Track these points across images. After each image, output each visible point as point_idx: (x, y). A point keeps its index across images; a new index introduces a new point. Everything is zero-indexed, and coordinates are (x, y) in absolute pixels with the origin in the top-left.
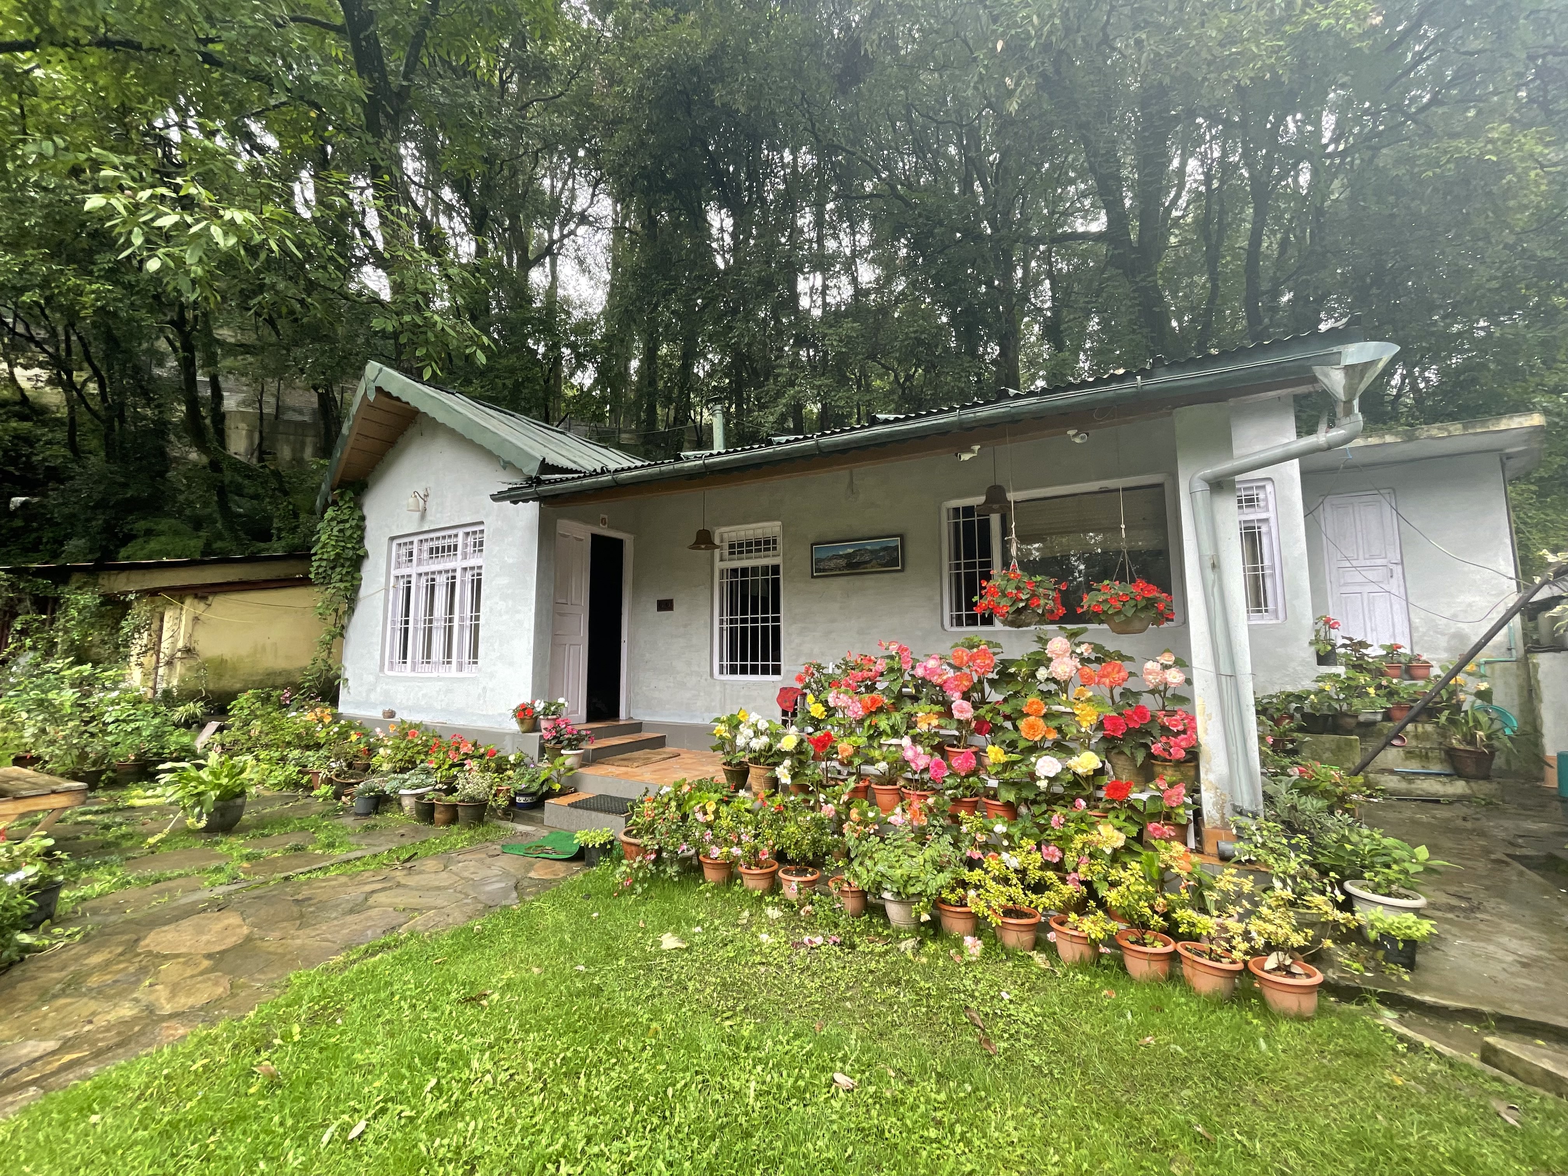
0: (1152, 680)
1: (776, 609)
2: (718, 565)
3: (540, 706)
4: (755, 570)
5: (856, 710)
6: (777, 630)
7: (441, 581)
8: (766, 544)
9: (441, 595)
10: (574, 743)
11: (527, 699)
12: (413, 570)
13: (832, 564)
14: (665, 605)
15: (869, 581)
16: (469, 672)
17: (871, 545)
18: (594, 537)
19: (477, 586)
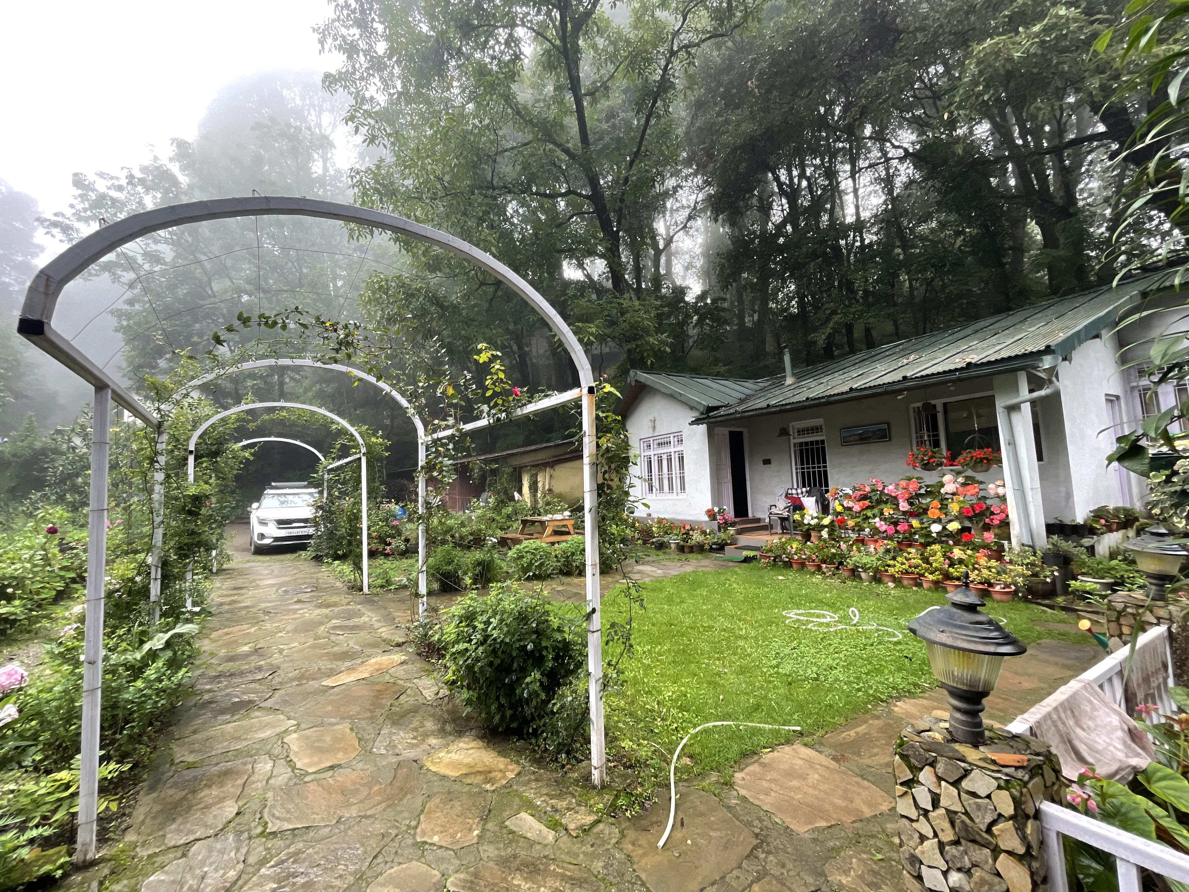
0: (992, 492)
1: (825, 462)
2: (793, 441)
3: (716, 509)
4: (812, 443)
5: (857, 508)
6: (826, 472)
7: (665, 457)
8: (816, 429)
9: (665, 463)
10: (733, 524)
11: (710, 507)
12: (651, 453)
13: (852, 439)
14: (767, 462)
15: (873, 446)
16: (682, 496)
17: (871, 428)
18: (730, 432)
19: (681, 459)
